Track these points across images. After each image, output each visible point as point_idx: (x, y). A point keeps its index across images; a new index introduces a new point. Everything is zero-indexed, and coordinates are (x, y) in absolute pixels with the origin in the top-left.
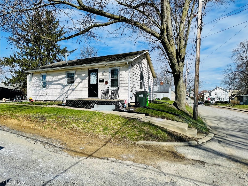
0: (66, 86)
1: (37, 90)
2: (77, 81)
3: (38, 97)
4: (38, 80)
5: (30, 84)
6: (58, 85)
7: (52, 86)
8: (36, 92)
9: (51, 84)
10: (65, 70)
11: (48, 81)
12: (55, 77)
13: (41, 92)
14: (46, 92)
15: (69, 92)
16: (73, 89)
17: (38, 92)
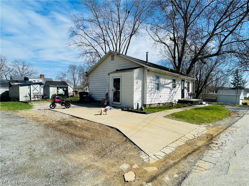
0: (173, 89)
1: (152, 92)
2: (177, 86)
3: (153, 100)
4: (153, 80)
5: (137, 83)
6: (168, 88)
7: (164, 88)
8: (151, 94)
9: (163, 86)
10: (172, 76)
11: (162, 83)
12: (167, 80)
13: (155, 95)
14: (160, 95)
15: (174, 94)
16: (176, 92)
17: (153, 95)
